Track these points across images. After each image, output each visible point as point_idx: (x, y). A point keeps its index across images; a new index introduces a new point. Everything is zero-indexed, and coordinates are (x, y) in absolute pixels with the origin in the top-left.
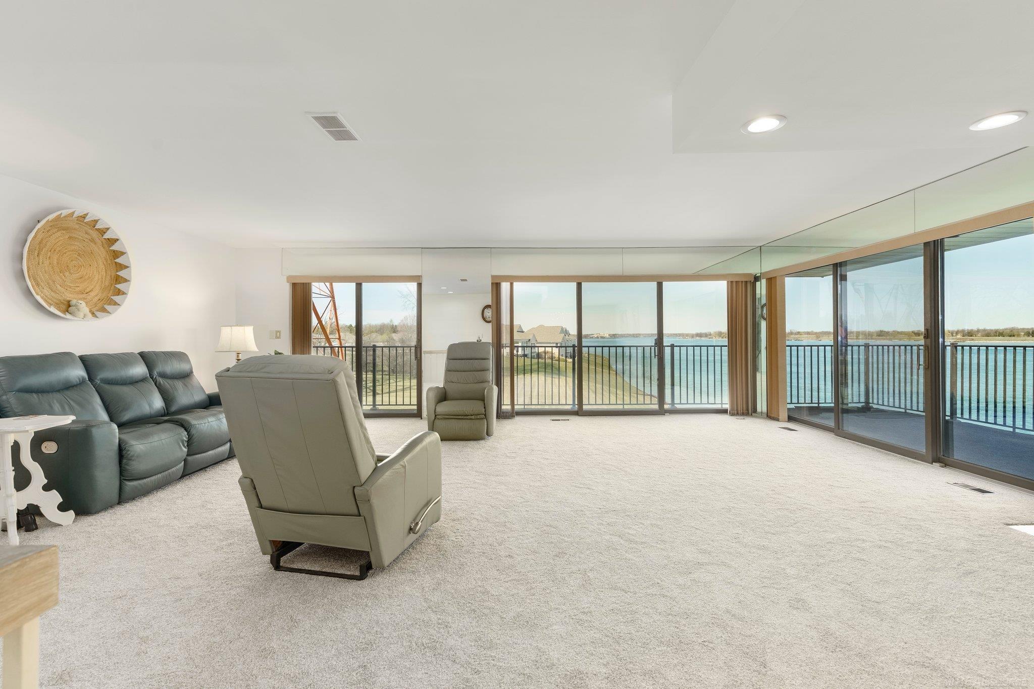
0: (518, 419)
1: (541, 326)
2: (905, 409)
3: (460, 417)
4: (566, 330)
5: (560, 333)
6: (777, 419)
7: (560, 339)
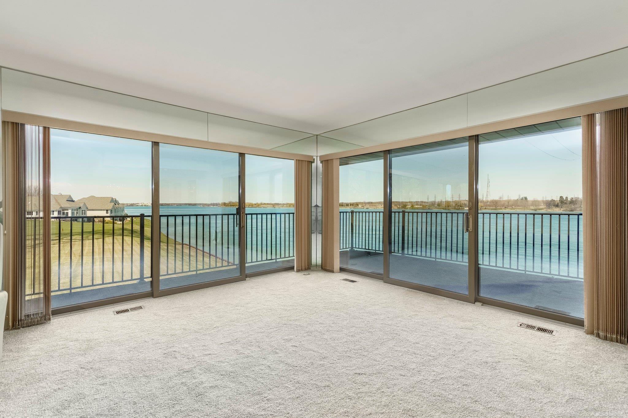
0: (57, 322)
1: (92, 197)
4: (116, 200)
5: (110, 202)
6: (332, 271)
7: (110, 206)
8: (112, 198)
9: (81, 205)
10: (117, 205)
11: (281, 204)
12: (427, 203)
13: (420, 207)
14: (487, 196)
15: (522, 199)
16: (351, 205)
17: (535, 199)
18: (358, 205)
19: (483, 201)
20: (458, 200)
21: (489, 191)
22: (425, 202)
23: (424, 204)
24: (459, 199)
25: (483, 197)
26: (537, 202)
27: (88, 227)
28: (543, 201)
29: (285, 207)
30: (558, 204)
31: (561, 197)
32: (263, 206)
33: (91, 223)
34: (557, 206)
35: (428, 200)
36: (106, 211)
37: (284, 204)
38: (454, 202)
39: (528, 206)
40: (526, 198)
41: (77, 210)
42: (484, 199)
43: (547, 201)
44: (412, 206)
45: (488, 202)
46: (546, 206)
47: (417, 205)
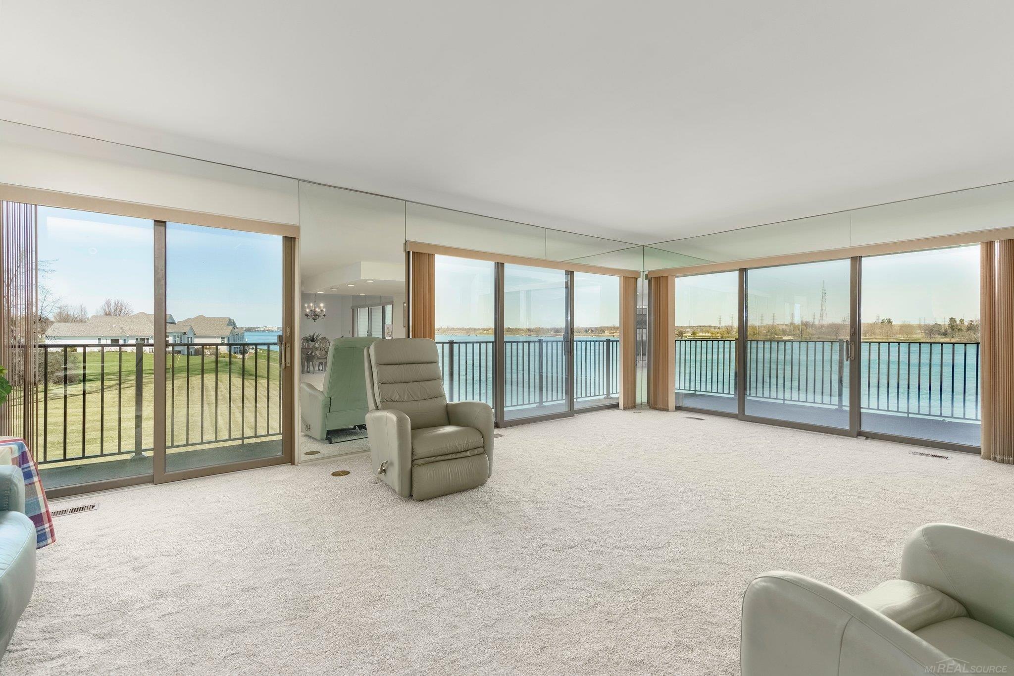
1: (201, 318)
2: (695, 391)
3: (450, 457)
4: (234, 322)
5: (227, 326)
6: (667, 410)
7: (227, 332)
8: (230, 320)
9: (187, 330)
10: (236, 330)
11: (479, 329)
12: (719, 328)
13: (707, 334)
14: (821, 316)
15: (883, 322)
16: (592, 331)
17: (906, 323)
18: (604, 332)
19: (815, 325)
20: (771, 324)
21: (824, 309)
22: (715, 328)
23: (713, 330)
24: (774, 322)
25: (814, 319)
26: (909, 327)
27: (196, 360)
28: (920, 326)
29: (486, 334)
30: (946, 331)
31: (952, 320)
32: (452, 331)
33: (200, 357)
34: (945, 334)
35: (720, 323)
36: (221, 339)
37: (483, 329)
38: (764, 327)
39: (893, 333)
40: (889, 321)
41: (181, 338)
42: (817, 323)
43: (926, 325)
44: (694, 334)
45: (822, 326)
46: (925, 335)
47: (702, 331)
